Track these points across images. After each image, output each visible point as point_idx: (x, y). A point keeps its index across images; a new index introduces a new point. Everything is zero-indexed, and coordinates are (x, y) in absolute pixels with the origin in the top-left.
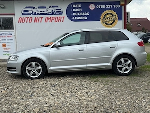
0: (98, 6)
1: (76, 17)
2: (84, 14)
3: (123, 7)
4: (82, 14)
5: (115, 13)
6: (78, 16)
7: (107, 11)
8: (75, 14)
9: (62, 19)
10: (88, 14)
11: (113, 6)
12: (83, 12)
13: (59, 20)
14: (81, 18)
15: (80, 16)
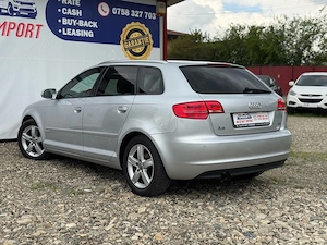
0: (114, 11)
1: (69, 30)
2: (86, 24)
3: (161, 19)
4: (81, 23)
5: (147, 31)
6: (72, 27)
7: (133, 23)
8: (65, 21)
9: (35, 32)
10: (95, 25)
11: (143, 15)
12: (83, 18)
13: (27, 31)
14: (79, 33)
15: (77, 28)
